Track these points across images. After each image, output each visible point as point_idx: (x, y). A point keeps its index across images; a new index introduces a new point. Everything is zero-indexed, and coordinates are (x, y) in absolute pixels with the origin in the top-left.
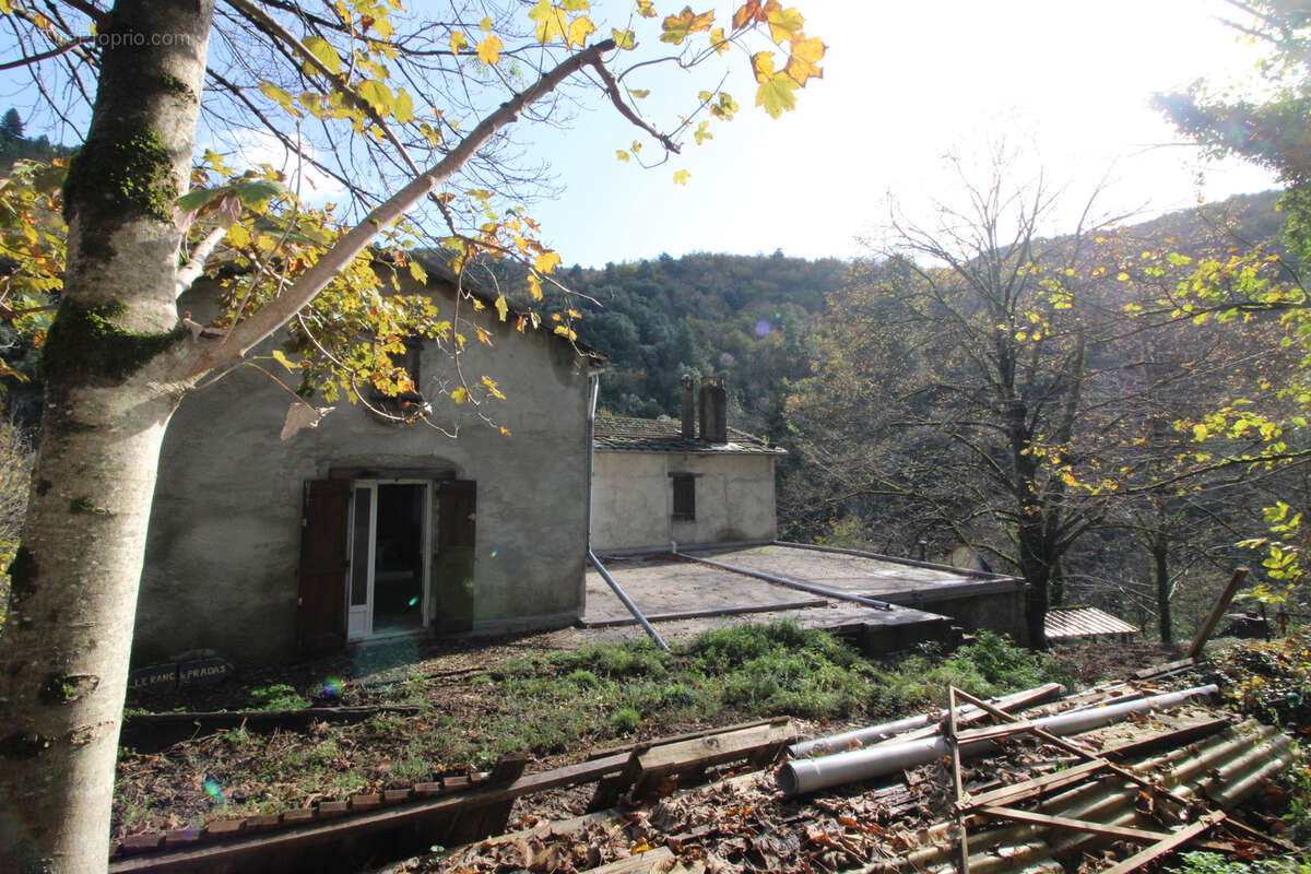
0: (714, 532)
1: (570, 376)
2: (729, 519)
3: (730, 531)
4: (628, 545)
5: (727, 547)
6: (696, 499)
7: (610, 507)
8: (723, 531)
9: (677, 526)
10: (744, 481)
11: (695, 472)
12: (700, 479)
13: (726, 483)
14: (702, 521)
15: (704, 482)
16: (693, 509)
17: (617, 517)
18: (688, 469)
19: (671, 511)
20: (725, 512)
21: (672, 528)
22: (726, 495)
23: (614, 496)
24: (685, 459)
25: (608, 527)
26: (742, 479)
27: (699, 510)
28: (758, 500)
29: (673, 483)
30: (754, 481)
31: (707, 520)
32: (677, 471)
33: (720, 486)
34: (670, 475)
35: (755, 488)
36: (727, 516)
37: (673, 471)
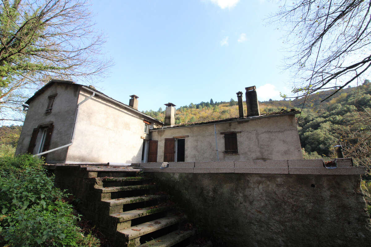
1: (76, 94)
2: (261, 153)
3: (263, 159)
6: (238, 143)
9: (228, 156)
10: (271, 132)
11: (236, 131)
12: (240, 134)
13: (257, 134)
14: (242, 154)
15: (242, 135)
16: (237, 148)
17: (198, 152)
18: (232, 130)
19: (224, 149)
20: (258, 149)
21: (224, 157)
22: (258, 141)
23: (197, 144)
24: (230, 126)
25: (195, 156)
26: (270, 132)
27: (240, 148)
28: (284, 142)
29: (224, 137)
30: (279, 131)
31: (246, 153)
32: (226, 131)
33: (253, 136)
34: (222, 133)
35: (280, 135)
36: (260, 151)
37: (224, 131)
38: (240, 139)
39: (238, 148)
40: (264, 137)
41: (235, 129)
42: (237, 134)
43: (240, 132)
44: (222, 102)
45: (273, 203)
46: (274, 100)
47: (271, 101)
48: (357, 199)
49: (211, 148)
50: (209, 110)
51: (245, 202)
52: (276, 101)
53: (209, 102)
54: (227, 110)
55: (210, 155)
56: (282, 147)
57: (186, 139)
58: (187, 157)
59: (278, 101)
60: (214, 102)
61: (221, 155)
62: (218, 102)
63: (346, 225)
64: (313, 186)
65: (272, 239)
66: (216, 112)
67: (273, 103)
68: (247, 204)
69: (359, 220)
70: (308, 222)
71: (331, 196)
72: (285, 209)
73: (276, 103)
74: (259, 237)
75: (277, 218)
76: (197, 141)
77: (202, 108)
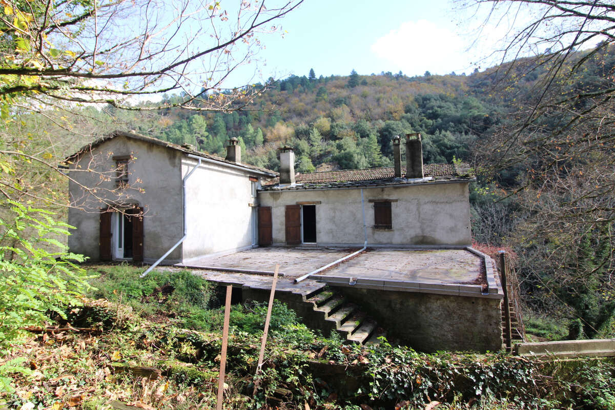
0: (409, 238)
1: (174, 163)
2: (423, 230)
3: (424, 237)
4: (344, 242)
5: (420, 248)
6: (393, 215)
7: (332, 220)
8: (416, 236)
9: (378, 232)
10: (437, 203)
11: (391, 198)
12: (395, 203)
13: (419, 204)
14: (398, 230)
15: (398, 205)
16: (390, 222)
17: (336, 226)
18: (386, 197)
19: (373, 223)
20: (418, 224)
21: (373, 233)
22: (419, 213)
23: (333, 214)
24: (383, 191)
25: (331, 232)
26: (435, 202)
27: (395, 222)
28: (451, 216)
29: (374, 206)
30: (447, 202)
31: (402, 229)
32: (377, 199)
33: (413, 207)
34: (370, 201)
35: (447, 207)
36: (421, 227)
37: (374, 198)
38: (396, 209)
39: (393, 222)
40: (427, 208)
41: (389, 195)
42: (392, 203)
43: (396, 201)
44: (332, 75)
45: (446, 312)
46: (434, 74)
47: (429, 77)
48: (497, 312)
49: (354, 220)
50: (306, 94)
51: (426, 311)
52: (438, 77)
53: (308, 76)
54: (345, 98)
55: (354, 230)
56: (448, 223)
57: (317, 206)
58: (320, 233)
59: (441, 76)
60: (317, 77)
61: (370, 231)
62: (324, 76)
63: (489, 326)
64: (473, 303)
65: (444, 335)
66: (323, 101)
67: (432, 81)
68: (428, 314)
69: (496, 323)
70: (467, 324)
71: (483, 310)
72: (453, 317)
73: (437, 81)
74: (435, 335)
75: (448, 322)
76: (334, 210)
77: (294, 89)
